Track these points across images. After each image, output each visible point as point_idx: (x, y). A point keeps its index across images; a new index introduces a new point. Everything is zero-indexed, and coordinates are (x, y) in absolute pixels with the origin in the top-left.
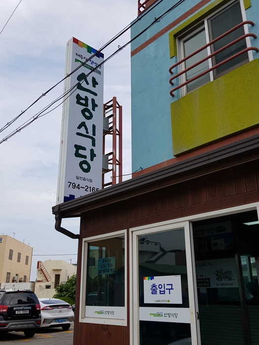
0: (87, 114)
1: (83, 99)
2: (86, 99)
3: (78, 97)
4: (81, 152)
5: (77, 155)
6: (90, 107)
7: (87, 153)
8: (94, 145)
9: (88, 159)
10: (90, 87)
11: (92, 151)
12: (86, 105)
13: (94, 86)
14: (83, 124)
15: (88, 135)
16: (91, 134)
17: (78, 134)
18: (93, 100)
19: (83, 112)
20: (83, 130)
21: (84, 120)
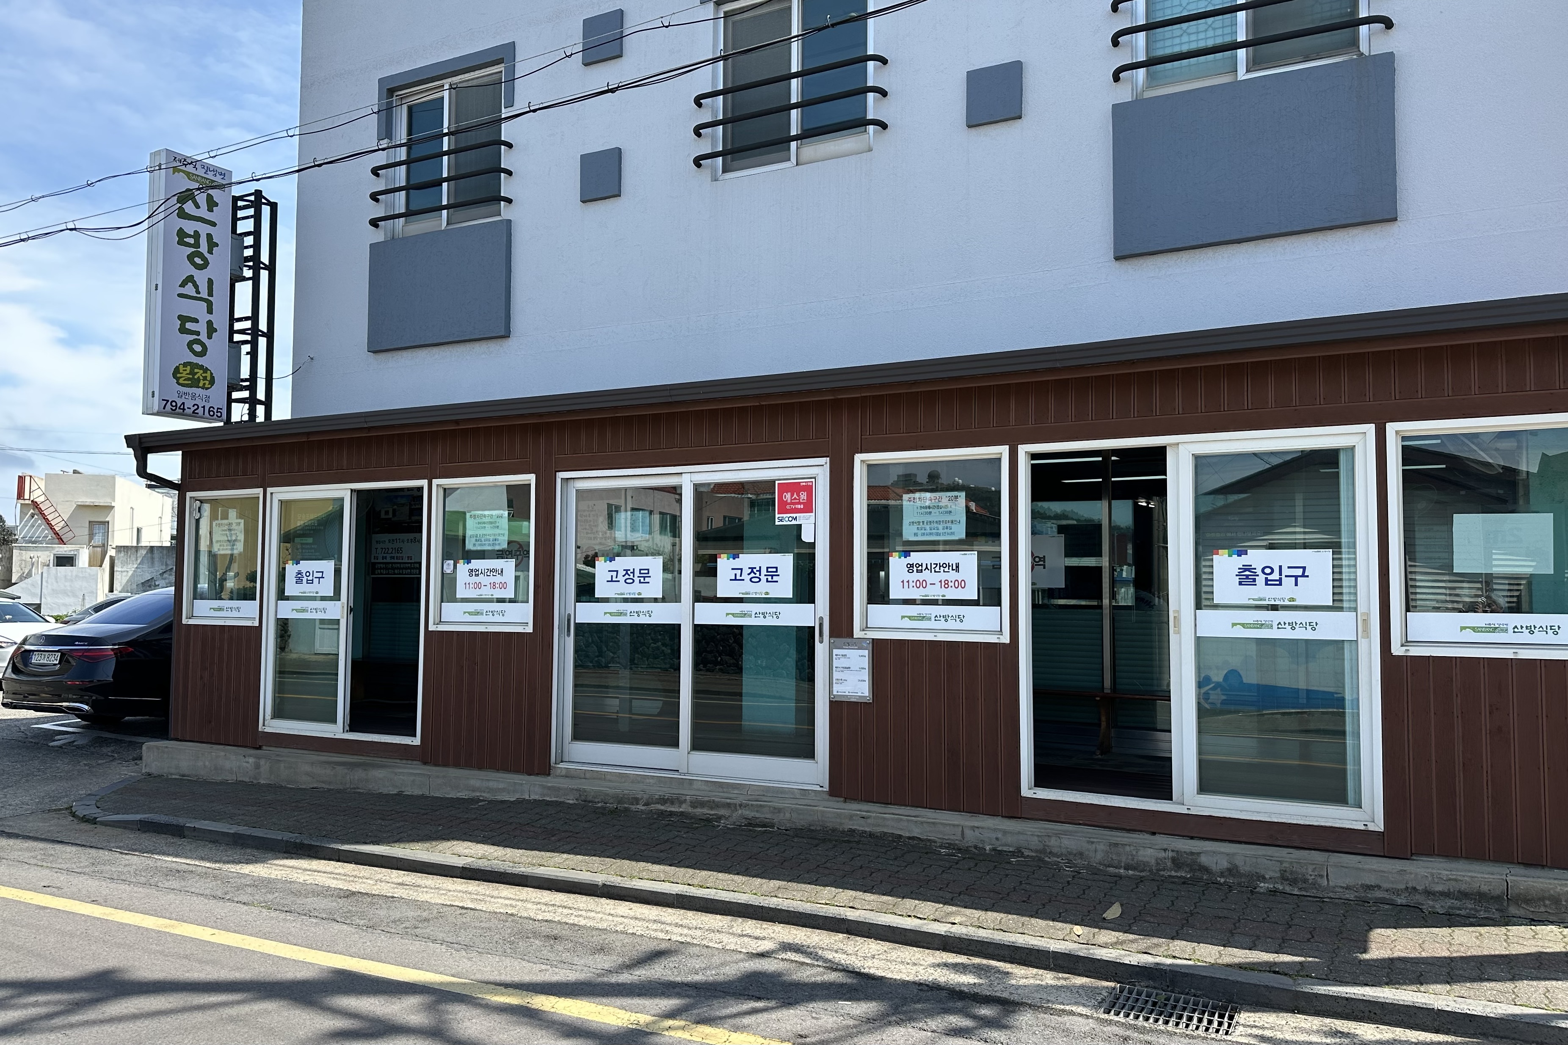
0: (198, 261)
1: (190, 236)
2: (197, 235)
3: (181, 234)
4: (189, 325)
5: (183, 330)
6: (204, 248)
7: (202, 328)
8: (210, 311)
9: (203, 337)
10: (203, 212)
11: (210, 323)
12: (197, 245)
13: (210, 210)
14: (190, 279)
15: (198, 296)
16: (204, 294)
17: (180, 295)
18: (209, 237)
19: (190, 258)
20: (189, 290)
21: (192, 271)
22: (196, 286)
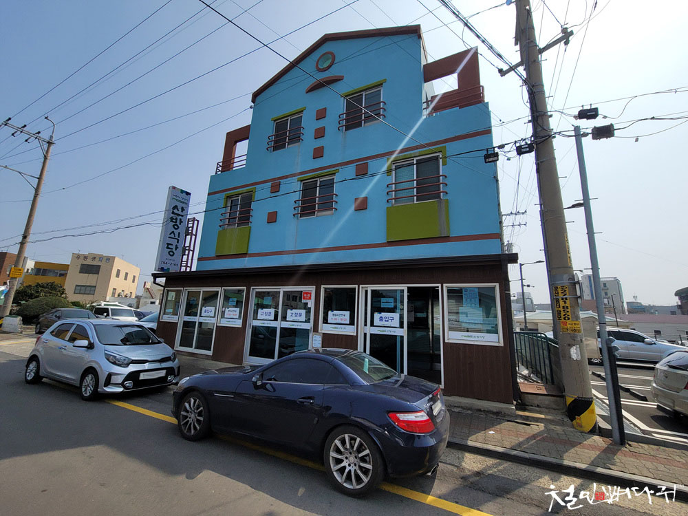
0: (176, 227)
1: (174, 219)
4: (170, 246)
5: (168, 248)
6: (178, 223)
7: (174, 247)
8: (178, 242)
9: (174, 250)
13: (182, 212)
15: (175, 238)
17: (170, 237)
18: (180, 219)
19: (173, 226)
21: (174, 230)
22: (174, 234)
